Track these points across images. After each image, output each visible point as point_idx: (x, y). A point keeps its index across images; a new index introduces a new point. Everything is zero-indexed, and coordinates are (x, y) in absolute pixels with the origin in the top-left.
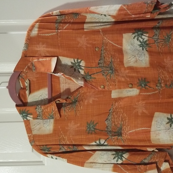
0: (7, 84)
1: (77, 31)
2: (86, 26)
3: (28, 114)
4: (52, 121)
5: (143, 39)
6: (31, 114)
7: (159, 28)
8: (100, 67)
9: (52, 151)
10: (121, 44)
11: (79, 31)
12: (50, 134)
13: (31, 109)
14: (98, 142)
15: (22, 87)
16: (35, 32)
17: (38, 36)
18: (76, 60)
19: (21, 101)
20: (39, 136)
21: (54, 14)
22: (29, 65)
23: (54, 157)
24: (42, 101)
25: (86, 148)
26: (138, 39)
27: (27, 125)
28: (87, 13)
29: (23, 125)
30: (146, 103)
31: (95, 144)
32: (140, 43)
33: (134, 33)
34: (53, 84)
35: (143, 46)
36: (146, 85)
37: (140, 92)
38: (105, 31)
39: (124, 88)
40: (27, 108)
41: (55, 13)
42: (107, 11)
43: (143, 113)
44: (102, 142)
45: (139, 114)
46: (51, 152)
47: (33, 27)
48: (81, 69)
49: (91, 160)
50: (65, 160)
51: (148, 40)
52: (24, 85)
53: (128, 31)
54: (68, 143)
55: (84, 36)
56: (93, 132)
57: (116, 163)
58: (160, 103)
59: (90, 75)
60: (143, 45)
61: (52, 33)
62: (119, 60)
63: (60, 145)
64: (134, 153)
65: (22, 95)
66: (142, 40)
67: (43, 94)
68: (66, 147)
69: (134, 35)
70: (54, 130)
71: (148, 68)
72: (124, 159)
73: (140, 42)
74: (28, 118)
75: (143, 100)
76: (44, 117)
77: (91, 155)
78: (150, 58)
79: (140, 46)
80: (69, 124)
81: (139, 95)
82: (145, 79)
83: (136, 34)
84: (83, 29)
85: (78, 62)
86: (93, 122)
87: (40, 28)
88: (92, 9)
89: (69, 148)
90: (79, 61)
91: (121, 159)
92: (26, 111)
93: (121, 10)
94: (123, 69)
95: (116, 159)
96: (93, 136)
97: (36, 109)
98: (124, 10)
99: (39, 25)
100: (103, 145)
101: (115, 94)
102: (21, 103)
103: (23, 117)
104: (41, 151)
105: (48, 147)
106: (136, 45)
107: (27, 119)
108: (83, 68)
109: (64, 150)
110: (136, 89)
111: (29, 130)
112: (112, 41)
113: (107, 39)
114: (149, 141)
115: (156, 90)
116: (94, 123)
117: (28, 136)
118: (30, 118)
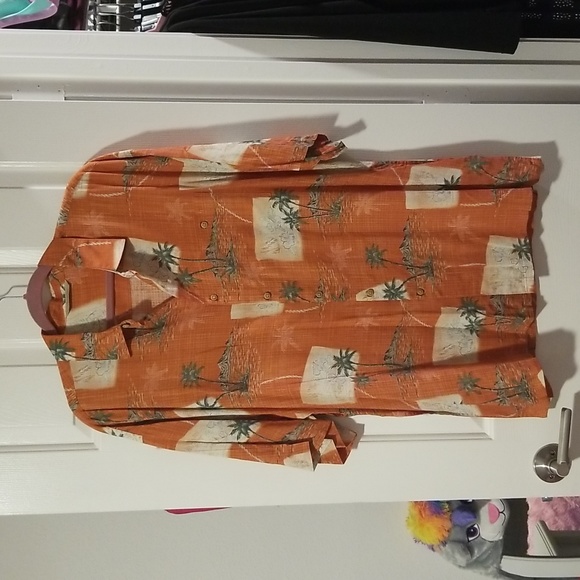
0: (24, 291)
1: (165, 190)
2: (182, 181)
3: (66, 349)
4: (114, 362)
5: (291, 209)
6: (73, 350)
7: (320, 189)
8: (209, 259)
9: (115, 420)
10: (250, 217)
11: (169, 190)
12: (110, 389)
13: (73, 340)
14: (202, 402)
15: (54, 296)
16: (82, 189)
17: (88, 198)
18: (162, 245)
19: (53, 323)
20: (89, 392)
21: (120, 156)
22: (70, 254)
23: (118, 432)
24: (94, 323)
25: (181, 414)
26: (281, 209)
27: (65, 371)
28: (184, 157)
29: (55, 373)
30: (295, 329)
31: (198, 406)
32: (286, 216)
33: (272, 198)
34: (116, 291)
35: (292, 221)
36: (297, 295)
37: (285, 309)
38: (219, 193)
39: (255, 300)
40: (65, 338)
41: (122, 154)
43: (290, 347)
44: (211, 402)
45: (283, 350)
46: (111, 423)
47: (78, 179)
48: (173, 262)
49: (188, 437)
50: (139, 438)
51: (301, 211)
52: (57, 292)
53: (261, 192)
55: (178, 200)
56: (194, 384)
57: (236, 441)
58: (322, 329)
59: (191, 275)
60: (291, 219)
62: (245, 247)
63: (129, 409)
64: (270, 422)
65: (55, 311)
66: (288, 211)
67: (95, 310)
69: (273, 201)
70: (119, 381)
71: (300, 262)
72: (251, 434)
73: (286, 213)
74: (67, 357)
75: (290, 323)
76: (99, 355)
78: (304, 244)
79: (286, 220)
80: (148, 369)
81: (283, 313)
82: (295, 282)
83: (277, 199)
84: (178, 186)
85: (166, 250)
86: (195, 366)
87: (91, 181)
88: (195, 149)
89: (147, 414)
90: (169, 247)
91: (246, 434)
92: (63, 343)
93: (247, 154)
94: (253, 264)
95: (237, 433)
96: (194, 391)
97: (83, 339)
98: (254, 155)
99: (91, 175)
100: (212, 408)
101: (237, 312)
102: (52, 328)
103: (56, 354)
104: (91, 421)
105: (106, 413)
106: (278, 219)
107: (64, 359)
108: (177, 260)
109: (137, 419)
110: (277, 302)
111: (67, 380)
112: (233, 210)
113: (223, 207)
114: (298, 398)
115: (315, 304)
116: (197, 368)
117: (67, 392)
118: (70, 357)
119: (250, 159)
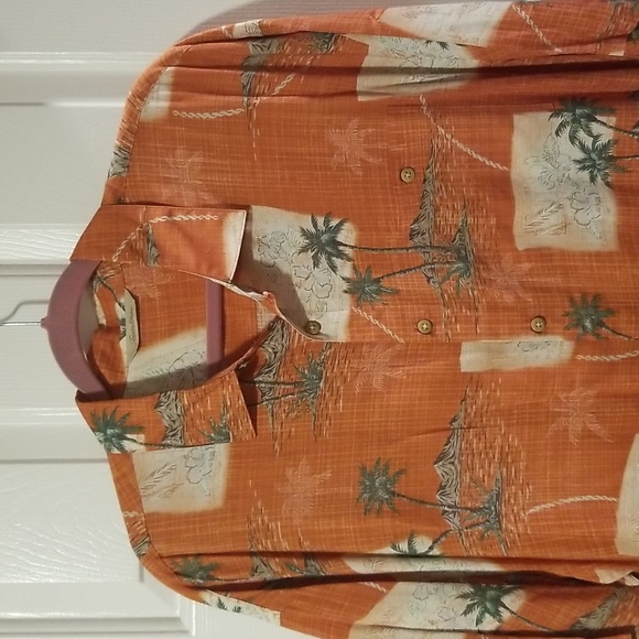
0: (43, 311)
1: (327, 102)
2: (363, 83)
3: (126, 428)
5: (596, 138)
6: (139, 429)
8: (416, 247)
11: (337, 102)
12: (214, 512)
14: (404, 547)
15: (103, 321)
16: (158, 103)
18: (320, 221)
19: (100, 377)
20: (170, 518)
22: (133, 236)
23: (230, 602)
26: (573, 138)
27: (124, 476)
28: (370, 32)
29: (104, 476)
30: (598, 396)
32: (580, 155)
33: (556, 113)
34: (227, 313)
35: (594, 166)
37: (575, 353)
38: (441, 106)
39: (512, 333)
40: (123, 406)
42: (452, 28)
46: (217, 582)
47: (150, 81)
48: (340, 255)
50: (273, 617)
51: (616, 142)
52: (110, 314)
54: (285, 546)
55: (355, 122)
56: (386, 507)
57: (474, 628)
59: (377, 281)
60: (594, 160)
61: (227, 107)
62: (493, 221)
63: (252, 554)
65: (103, 354)
66: (589, 142)
68: (274, 563)
69: (558, 121)
70: (231, 495)
71: (610, 254)
72: (506, 615)
73: (583, 147)
74: (128, 445)
76: (191, 437)
77: (378, 596)
78: (621, 214)
79: (583, 164)
80: (289, 472)
81: (573, 360)
82: (597, 297)
83: (567, 116)
84: (354, 93)
85: (328, 229)
86: (387, 467)
87: (178, 85)
90: (334, 223)
91: (496, 614)
93: (508, 23)
94: (507, 257)
97: (158, 405)
98: (522, 24)
99: (177, 75)
102: (97, 387)
103: (107, 440)
104: (177, 579)
105: (206, 561)
106: (564, 161)
107: (121, 448)
108: (348, 251)
109: (268, 576)
110: (559, 339)
112: (470, 142)
113: (449, 136)
116: (392, 471)
117: (127, 519)
118: (134, 444)
119: (513, 34)
